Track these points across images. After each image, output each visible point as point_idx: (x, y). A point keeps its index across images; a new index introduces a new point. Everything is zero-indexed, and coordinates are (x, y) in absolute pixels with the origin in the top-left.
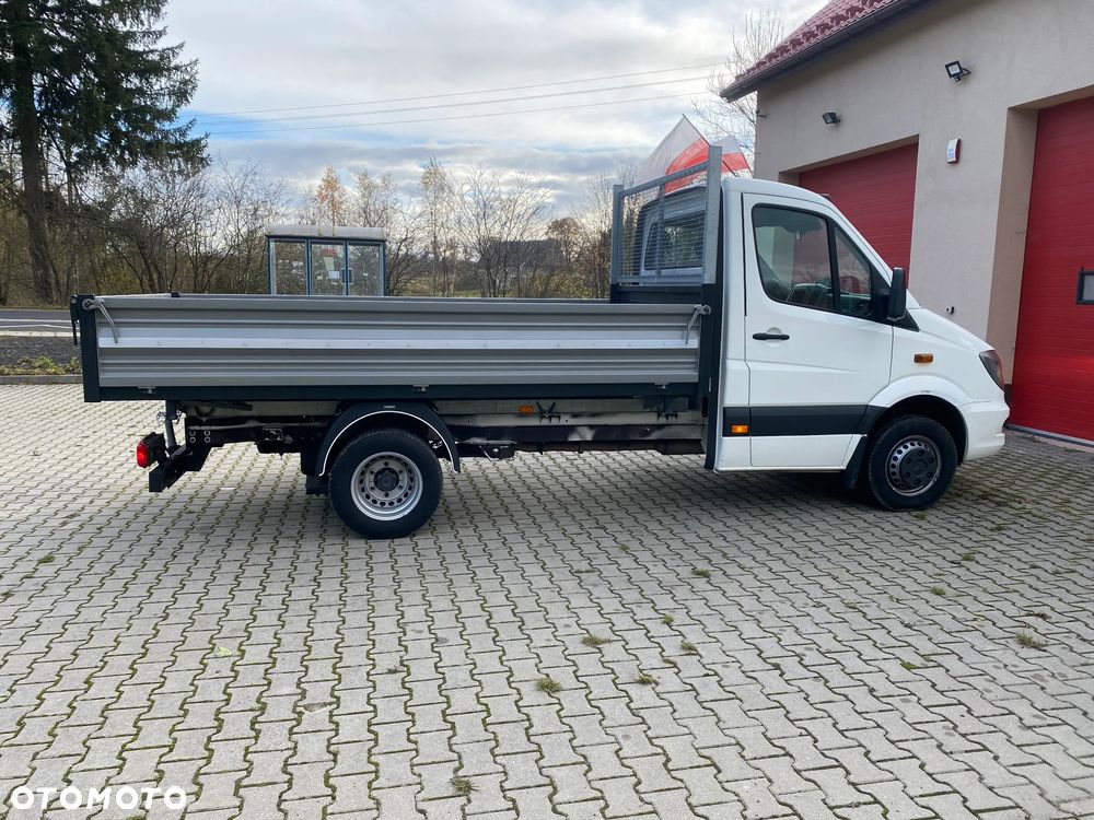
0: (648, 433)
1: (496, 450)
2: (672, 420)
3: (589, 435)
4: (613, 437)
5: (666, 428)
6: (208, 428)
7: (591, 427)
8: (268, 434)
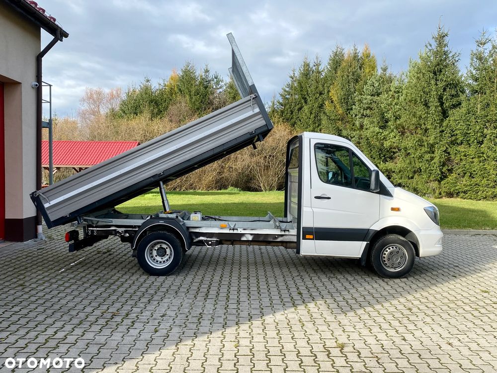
0: (276, 238)
1: (210, 243)
2: (287, 233)
3: (250, 238)
4: (261, 239)
5: (285, 236)
6: (95, 229)
7: (251, 234)
8: (118, 232)
